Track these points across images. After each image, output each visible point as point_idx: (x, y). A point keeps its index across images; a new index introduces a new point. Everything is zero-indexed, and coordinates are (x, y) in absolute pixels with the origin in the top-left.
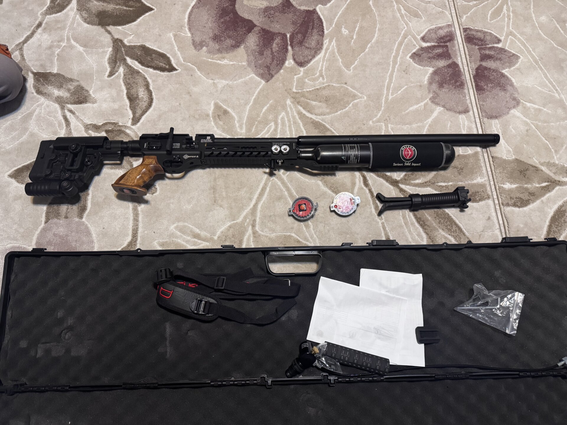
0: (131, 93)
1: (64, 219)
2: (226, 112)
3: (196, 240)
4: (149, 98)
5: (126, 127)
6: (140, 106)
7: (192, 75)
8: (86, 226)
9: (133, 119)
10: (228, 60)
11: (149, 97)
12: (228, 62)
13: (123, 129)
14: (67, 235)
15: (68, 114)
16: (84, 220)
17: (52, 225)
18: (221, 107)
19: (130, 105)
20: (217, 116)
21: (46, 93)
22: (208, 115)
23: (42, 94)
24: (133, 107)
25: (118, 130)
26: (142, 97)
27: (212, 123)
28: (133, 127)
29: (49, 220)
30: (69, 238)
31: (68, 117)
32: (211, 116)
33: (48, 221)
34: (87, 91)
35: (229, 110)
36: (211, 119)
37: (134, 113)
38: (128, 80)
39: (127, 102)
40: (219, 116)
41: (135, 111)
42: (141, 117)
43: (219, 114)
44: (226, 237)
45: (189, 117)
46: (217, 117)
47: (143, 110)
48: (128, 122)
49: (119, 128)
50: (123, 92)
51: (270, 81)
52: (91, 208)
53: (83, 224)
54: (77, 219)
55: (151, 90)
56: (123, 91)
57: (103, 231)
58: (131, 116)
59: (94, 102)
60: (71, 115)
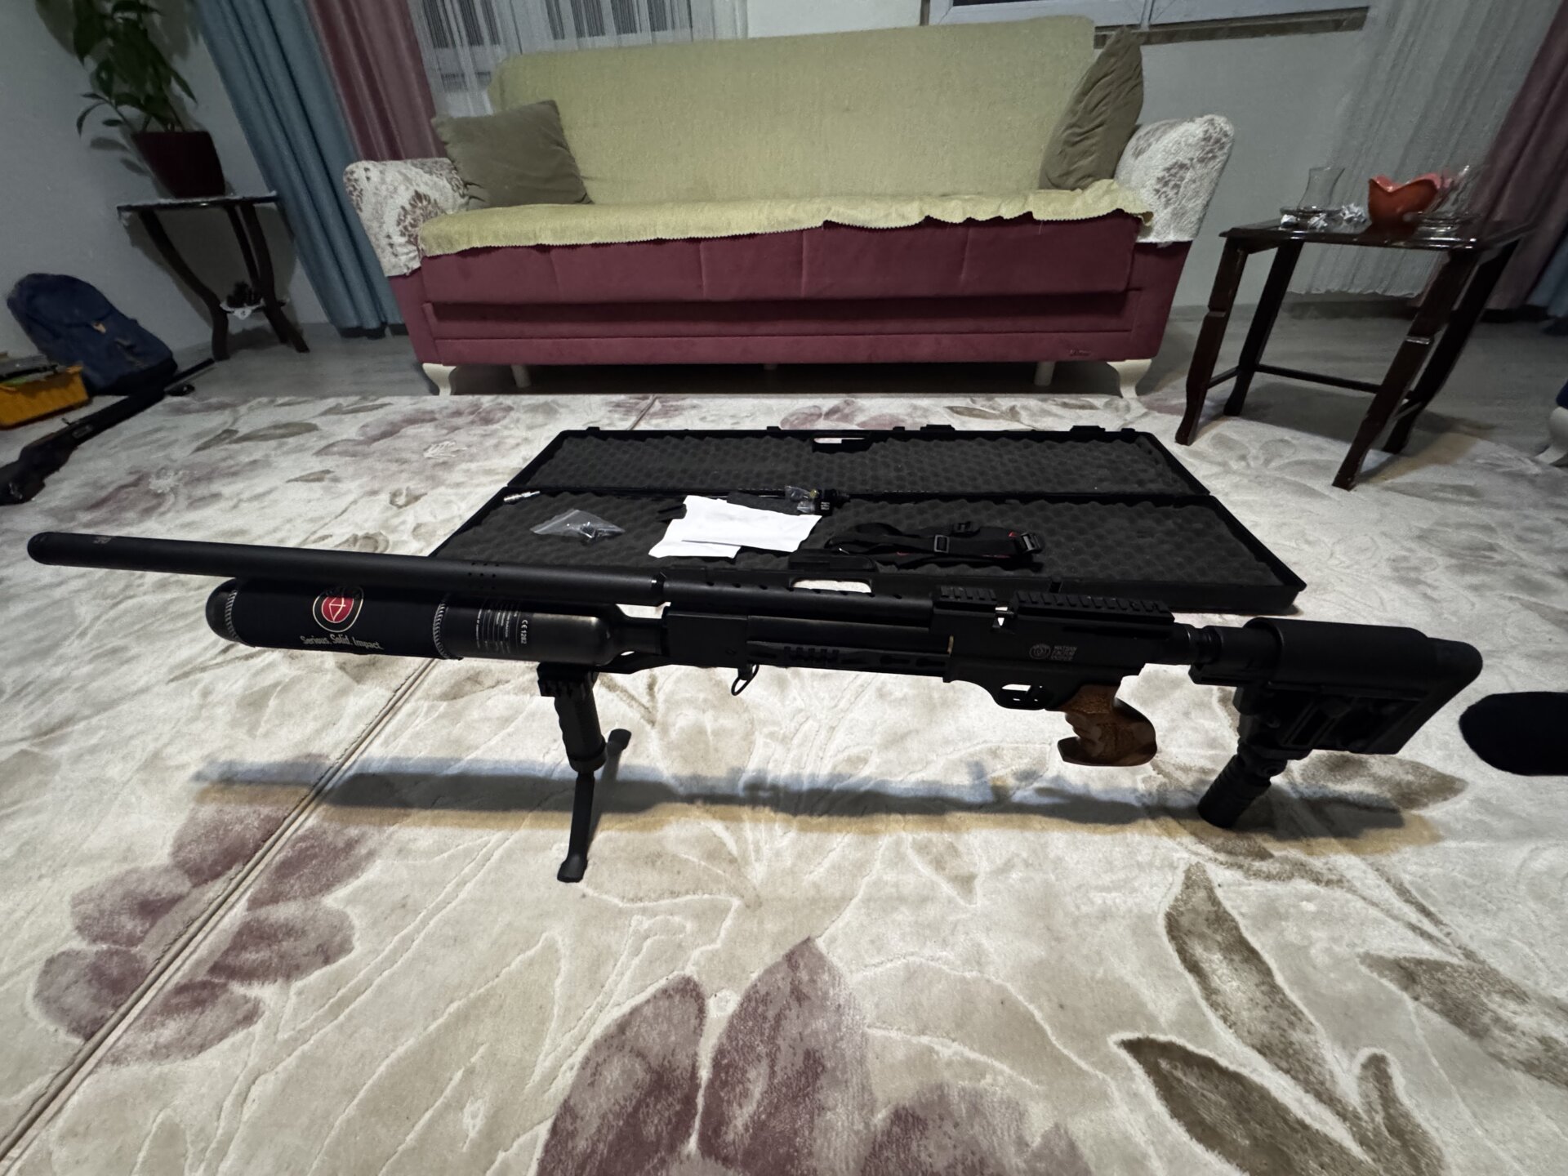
0: (1254, 969)
4: (1185, 945)
5: (1218, 863)
9: (1209, 882)
10: (937, 1053)
11: (1188, 950)
12: (937, 1047)
13: (1222, 857)
15: (1429, 927)
19: (1237, 929)
24: (1227, 921)
25: (1235, 855)
26: (1209, 951)
28: (1194, 860)
34: (1426, 1006)
37: (1214, 901)
41: (1212, 906)
42: (1185, 885)
49: (1236, 861)
50: (1287, 979)
51: (798, 940)
55: (1189, 971)
58: (1219, 893)
59: (1371, 960)
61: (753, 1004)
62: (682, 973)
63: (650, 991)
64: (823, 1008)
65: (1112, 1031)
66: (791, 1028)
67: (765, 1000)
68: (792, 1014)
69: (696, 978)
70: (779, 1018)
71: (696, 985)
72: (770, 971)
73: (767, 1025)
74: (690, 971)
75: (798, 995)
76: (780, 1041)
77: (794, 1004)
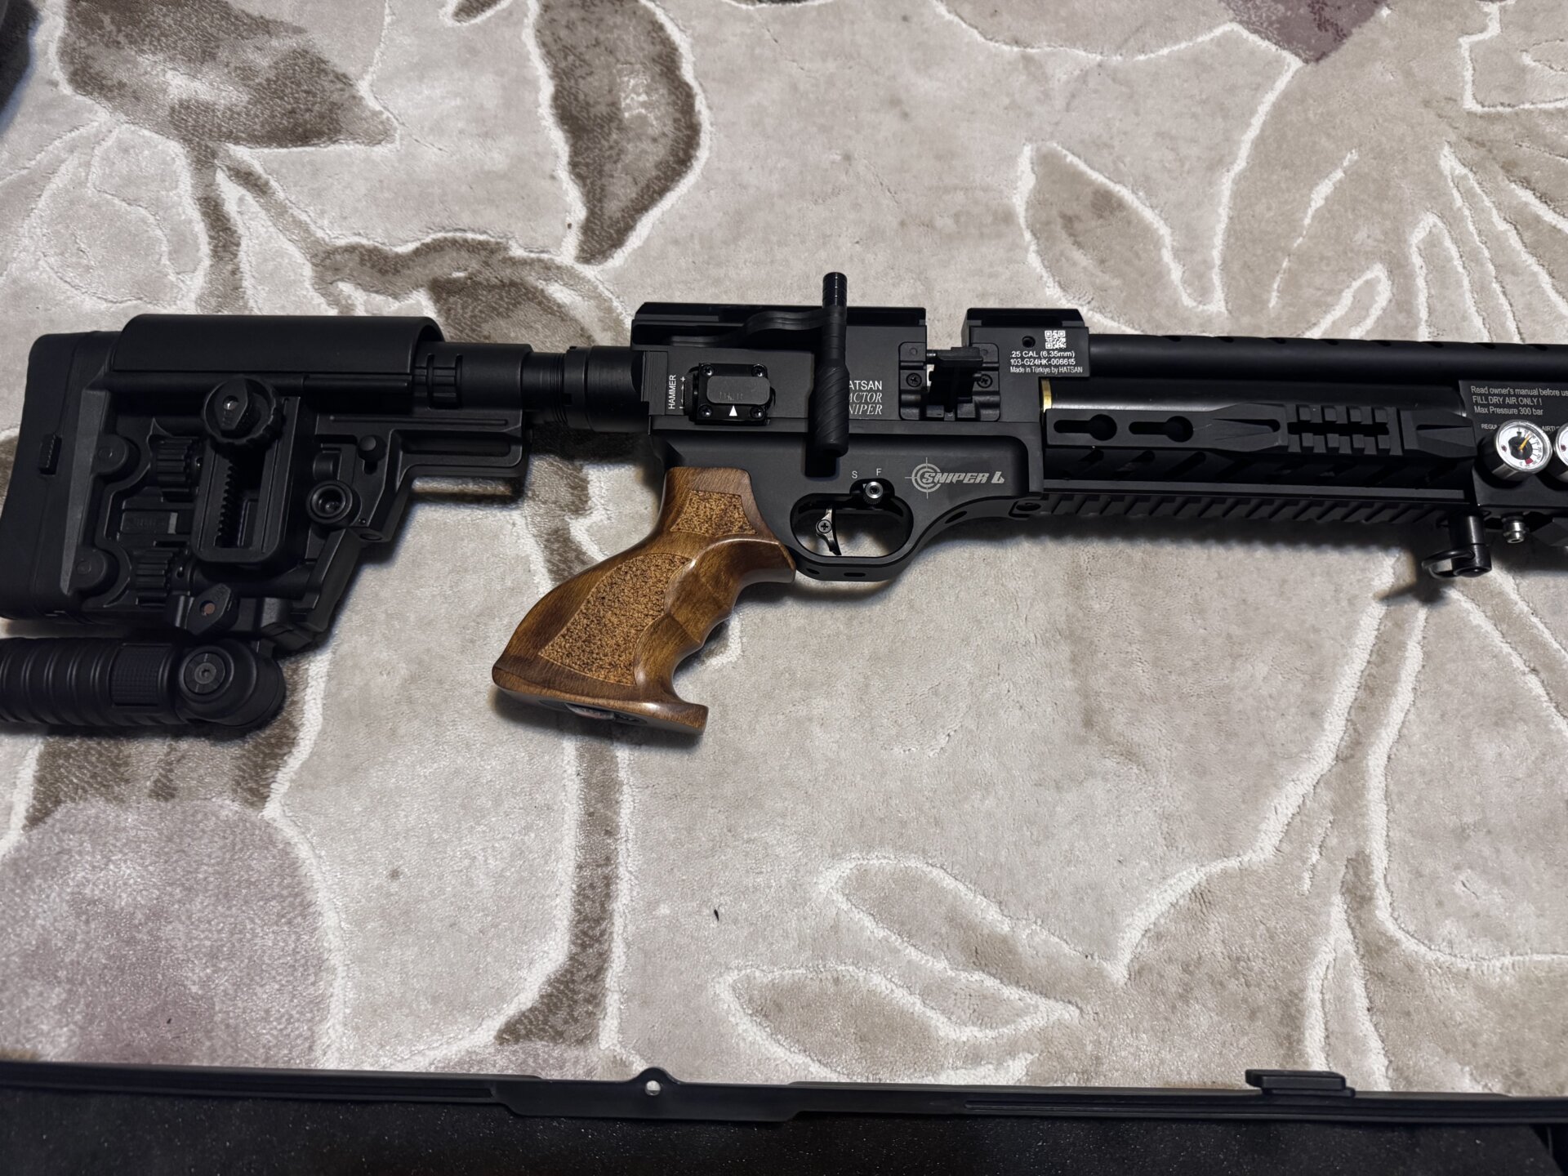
0: (581, 97)
1: (153, 802)
2: (1105, 204)
3: (991, 983)
4: (676, 120)
5: (550, 270)
6: (627, 159)
7: (905, 19)
8: (286, 851)
9: (587, 229)
11: (678, 115)
13: (533, 279)
14: (157, 914)
15: (231, 194)
16: (272, 810)
17: (72, 841)
18: (1076, 177)
19: (575, 152)
20: (1059, 221)
21: (121, 85)
22: (1006, 217)
23: (102, 87)
24: (587, 165)
25: (503, 285)
26: (642, 119)
27: (1034, 260)
28: (590, 272)
29: (58, 802)
30: (167, 931)
31: (231, 207)
32: (1022, 221)
33: (47, 813)
34: (343, 79)
35: (1123, 192)
36: (1028, 236)
37: (594, 197)
38: (563, 33)
39: (558, 141)
40: (1069, 221)
41: (603, 189)
42: (635, 221)
43: (1070, 213)
44: (1186, 969)
45: (902, 224)
46: (1058, 227)
47: (643, 182)
48: (558, 242)
49: (507, 273)
50: (537, 89)
51: (1334, 56)
52: (323, 733)
53: (268, 838)
54: (229, 807)
55: (687, 85)
56: (533, 85)
57: (389, 895)
58: (578, 212)
59: (378, 134)
60: (249, 197)
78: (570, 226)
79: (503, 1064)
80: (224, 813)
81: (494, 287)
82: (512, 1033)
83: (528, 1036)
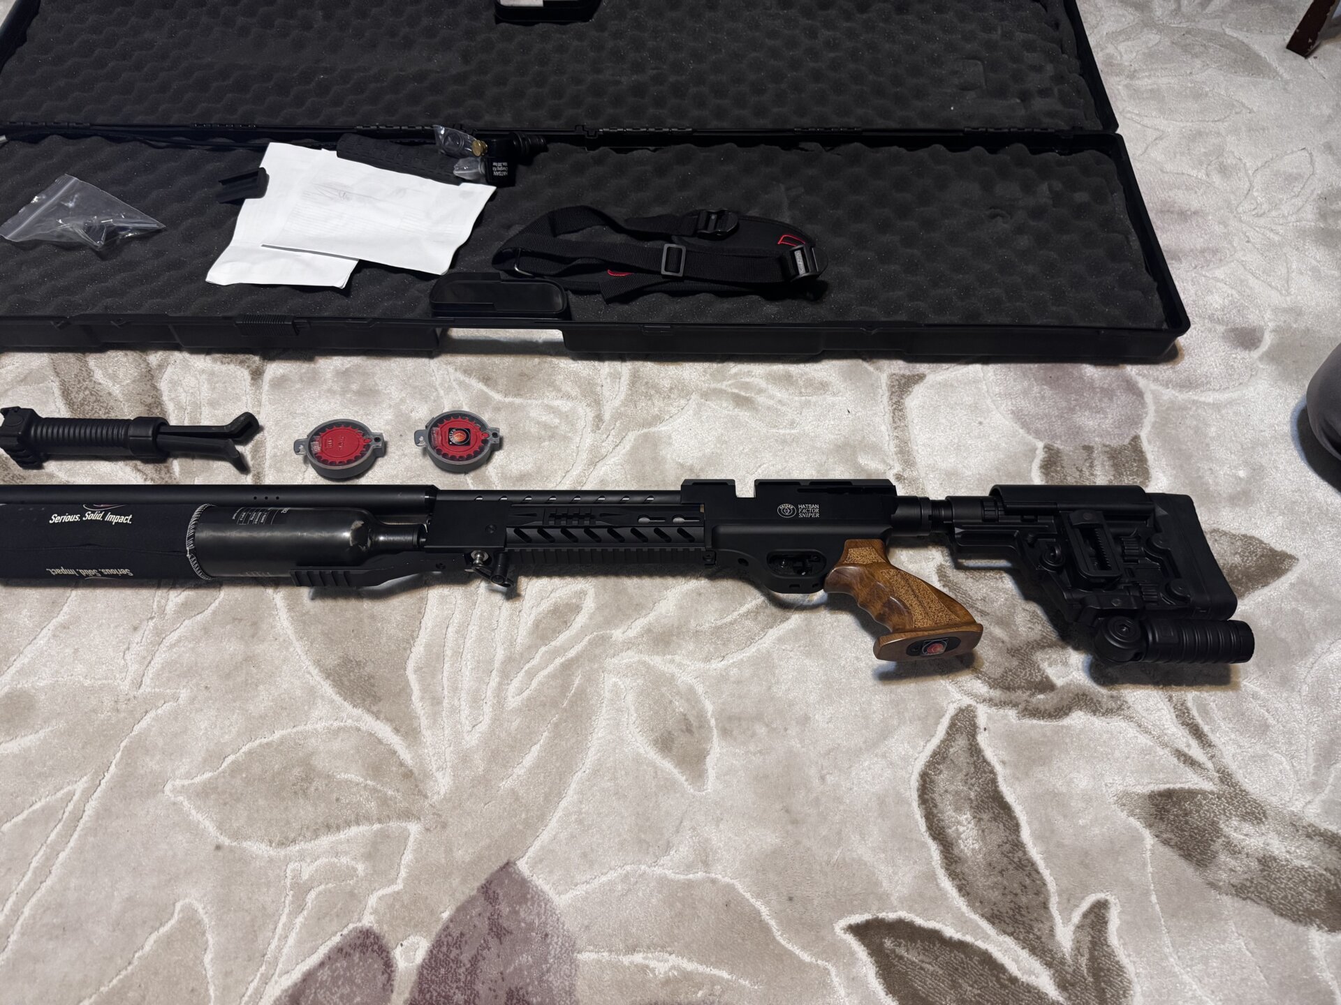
0: (1001, 826)
1: (1091, 445)
2: (665, 744)
4: (935, 806)
5: (990, 701)
7: (792, 900)
8: (1028, 430)
9: (974, 728)
10: (653, 970)
11: (935, 811)
12: (652, 964)
13: (996, 694)
15: (1196, 752)
16: (1040, 445)
17: (1118, 432)
18: (681, 764)
19: (994, 781)
20: (694, 730)
21: (1309, 836)
22: (725, 733)
23: (1321, 835)
24: (985, 772)
25: (1014, 689)
26: (958, 809)
27: (709, 707)
28: (967, 701)
29: (1130, 444)
30: (1064, 404)
31: (1194, 743)
32: (715, 732)
33: (1132, 440)
34: (1166, 842)
35: (652, 754)
36: (713, 722)
37: (975, 750)
38: (1028, 881)
39: (1010, 797)
40: (689, 730)
41: (972, 756)
42: (947, 734)
43: (688, 737)
46: (695, 724)
47: (948, 762)
48: (990, 718)
49: (1014, 697)
50: (1032, 834)
51: (496, 867)
52: (1030, 471)
53: (1038, 434)
54: (1058, 445)
55: (934, 839)
58: (982, 739)
59: (1124, 799)
60: (1186, 750)
61: (444, 949)
62: (359, 925)
63: (323, 951)
64: (527, 941)
65: (840, 917)
66: (490, 969)
67: (459, 943)
68: (491, 954)
69: (376, 928)
70: (475, 961)
71: (377, 938)
72: (462, 909)
73: (462, 970)
74: (368, 921)
75: (498, 931)
76: (479, 987)
77: (493, 942)
78: (985, 729)
79: (922, 368)
80: (1059, 442)
81: (1018, 688)
82: (921, 377)
83: (914, 376)
